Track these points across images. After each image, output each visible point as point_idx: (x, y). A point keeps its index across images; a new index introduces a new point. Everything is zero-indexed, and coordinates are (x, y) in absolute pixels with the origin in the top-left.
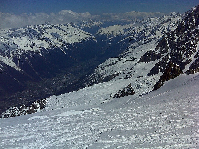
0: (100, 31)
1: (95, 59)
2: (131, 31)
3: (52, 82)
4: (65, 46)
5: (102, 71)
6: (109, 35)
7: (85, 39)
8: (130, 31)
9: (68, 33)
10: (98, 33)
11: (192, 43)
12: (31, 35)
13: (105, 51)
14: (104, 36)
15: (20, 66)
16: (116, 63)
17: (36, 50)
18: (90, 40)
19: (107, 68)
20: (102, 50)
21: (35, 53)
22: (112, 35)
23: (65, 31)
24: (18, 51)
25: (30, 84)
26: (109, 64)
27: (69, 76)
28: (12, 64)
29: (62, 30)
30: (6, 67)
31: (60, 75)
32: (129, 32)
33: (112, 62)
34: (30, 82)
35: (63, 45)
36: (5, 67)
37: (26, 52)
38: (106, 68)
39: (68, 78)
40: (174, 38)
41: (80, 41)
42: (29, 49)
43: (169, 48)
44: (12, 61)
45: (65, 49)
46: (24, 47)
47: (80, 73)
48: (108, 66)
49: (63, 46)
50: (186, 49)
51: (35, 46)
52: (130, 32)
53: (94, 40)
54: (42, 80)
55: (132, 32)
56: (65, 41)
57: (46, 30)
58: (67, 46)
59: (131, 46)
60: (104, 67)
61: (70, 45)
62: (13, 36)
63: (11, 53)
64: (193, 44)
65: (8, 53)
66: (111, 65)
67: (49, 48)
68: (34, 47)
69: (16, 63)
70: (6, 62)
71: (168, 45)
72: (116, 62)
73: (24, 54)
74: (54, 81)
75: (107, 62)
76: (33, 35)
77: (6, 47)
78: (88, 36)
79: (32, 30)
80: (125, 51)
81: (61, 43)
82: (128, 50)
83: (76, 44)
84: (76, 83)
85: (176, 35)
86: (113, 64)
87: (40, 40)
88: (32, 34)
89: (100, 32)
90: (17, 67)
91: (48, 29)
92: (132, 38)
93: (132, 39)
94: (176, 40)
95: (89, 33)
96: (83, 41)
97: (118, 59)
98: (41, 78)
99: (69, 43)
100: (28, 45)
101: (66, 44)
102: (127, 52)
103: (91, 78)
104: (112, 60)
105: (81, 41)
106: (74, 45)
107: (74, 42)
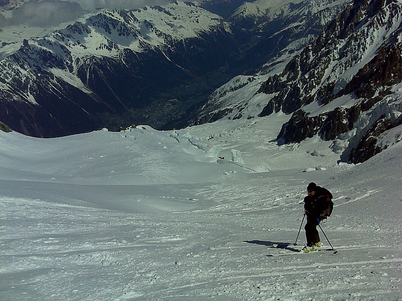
0: (241, 8)
1: (224, 71)
2: (302, 9)
3: (144, 116)
4: (169, 46)
5: (221, 99)
6: (259, 18)
7: (207, 29)
8: (300, 11)
9: (175, 19)
10: (236, 13)
11: (316, 72)
12: (107, 26)
13: (245, 54)
14: (249, 21)
15: (90, 86)
16: (244, 85)
17: (117, 56)
18: (218, 30)
19: (229, 94)
20: (241, 52)
21: (116, 61)
22: (264, 18)
23: (170, 15)
24: (86, 59)
25: (107, 117)
26: (233, 87)
27: (174, 104)
28: (76, 82)
29: (166, 12)
30: (67, 88)
31: (159, 102)
32: (298, 12)
33: (238, 84)
34: (107, 114)
35: (165, 44)
36: (65, 89)
37: (100, 59)
38: (227, 93)
39: (172, 107)
40: (308, 57)
41: (199, 34)
42: (105, 53)
43: (300, 72)
44: (76, 76)
45: (169, 52)
46: (97, 49)
47: (193, 98)
48: (232, 90)
49: (166, 46)
50: (308, 80)
51: (115, 48)
52: (300, 13)
53: (226, 30)
54: (128, 111)
55: (304, 13)
56: (169, 36)
57: (135, 13)
58: (172, 46)
59: (287, 48)
60: (225, 93)
61: (179, 44)
62: (77, 30)
63: (74, 62)
64: (317, 74)
65: (69, 62)
66: (236, 88)
67: (140, 50)
68: (113, 49)
69: (83, 80)
70: (67, 79)
71: (299, 69)
72: (246, 84)
73: (96, 64)
74: (147, 113)
75: (231, 84)
76: (111, 27)
77: (65, 52)
78: (215, 23)
79: (111, 16)
80: (274, 58)
81: (162, 40)
82: (280, 55)
83: (191, 41)
84: (179, 120)
85: (311, 53)
86: (241, 86)
87: (124, 35)
88: (109, 24)
89: (241, 13)
90: (85, 87)
91: (139, 11)
92: (297, 27)
93: (296, 31)
94: (310, 61)
95: (217, 16)
96: (203, 34)
97: (249, 79)
98: (126, 108)
99: (177, 40)
100: (103, 46)
101: (171, 42)
102: (278, 60)
103: (202, 111)
104: (238, 80)
105: (201, 33)
106: (186, 43)
107: (186, 36)
